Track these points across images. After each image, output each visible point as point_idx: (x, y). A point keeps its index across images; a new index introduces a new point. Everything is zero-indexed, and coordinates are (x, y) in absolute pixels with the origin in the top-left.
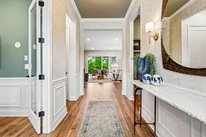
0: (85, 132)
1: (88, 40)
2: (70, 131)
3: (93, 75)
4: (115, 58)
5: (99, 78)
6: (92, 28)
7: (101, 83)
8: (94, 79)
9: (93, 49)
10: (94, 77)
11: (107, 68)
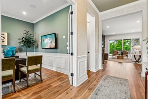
0: (97, 94)
1: (108, 27)
2: (87, 90)
3: (113, 55)
4: (138, 39)
5: (118, 58)
6: (109, 18)
7: (120, 63)
8: (114, 58)
9: (113, 34)
10: (114, 57)
11: (129, 49)
